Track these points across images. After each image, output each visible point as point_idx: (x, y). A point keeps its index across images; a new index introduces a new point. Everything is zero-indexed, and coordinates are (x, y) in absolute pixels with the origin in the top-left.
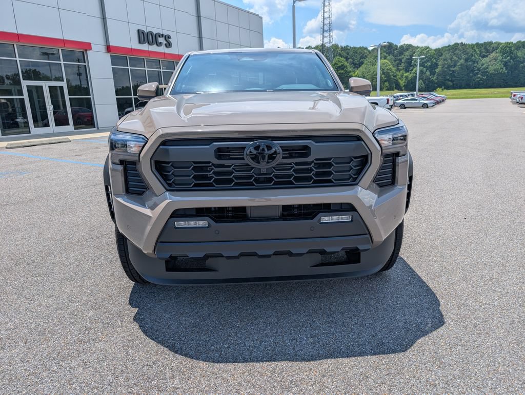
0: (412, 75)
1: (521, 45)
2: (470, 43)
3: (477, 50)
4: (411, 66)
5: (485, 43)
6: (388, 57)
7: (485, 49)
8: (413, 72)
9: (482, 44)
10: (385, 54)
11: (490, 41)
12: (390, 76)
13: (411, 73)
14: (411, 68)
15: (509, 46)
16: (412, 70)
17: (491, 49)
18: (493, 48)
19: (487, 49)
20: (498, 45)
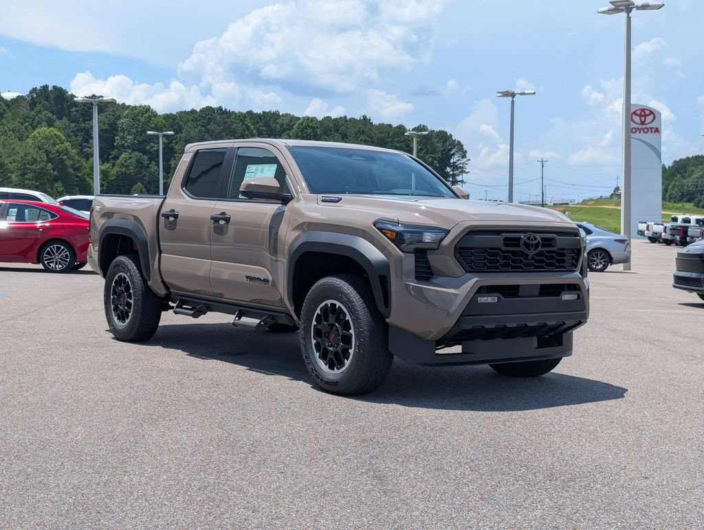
0: (116, 169)
1: (331, 126)
2: (237, 111)
3: (252, 127)
4: (114, 148)
5: (264, 113)
6: (58, 123)
7: (266, 126)
8: (118, 161)
9: (258, 115)
10: (50, 115)
11: (273, 110)
12: (65, 167)
13: (113, 165)
14: (114, 153)
15: (311, 125)
16: (116, 158)
17: (278, 126)
18: (282, 125)
19: (270, 127)
20: (291, 120)
